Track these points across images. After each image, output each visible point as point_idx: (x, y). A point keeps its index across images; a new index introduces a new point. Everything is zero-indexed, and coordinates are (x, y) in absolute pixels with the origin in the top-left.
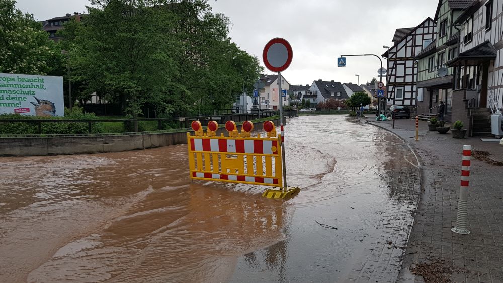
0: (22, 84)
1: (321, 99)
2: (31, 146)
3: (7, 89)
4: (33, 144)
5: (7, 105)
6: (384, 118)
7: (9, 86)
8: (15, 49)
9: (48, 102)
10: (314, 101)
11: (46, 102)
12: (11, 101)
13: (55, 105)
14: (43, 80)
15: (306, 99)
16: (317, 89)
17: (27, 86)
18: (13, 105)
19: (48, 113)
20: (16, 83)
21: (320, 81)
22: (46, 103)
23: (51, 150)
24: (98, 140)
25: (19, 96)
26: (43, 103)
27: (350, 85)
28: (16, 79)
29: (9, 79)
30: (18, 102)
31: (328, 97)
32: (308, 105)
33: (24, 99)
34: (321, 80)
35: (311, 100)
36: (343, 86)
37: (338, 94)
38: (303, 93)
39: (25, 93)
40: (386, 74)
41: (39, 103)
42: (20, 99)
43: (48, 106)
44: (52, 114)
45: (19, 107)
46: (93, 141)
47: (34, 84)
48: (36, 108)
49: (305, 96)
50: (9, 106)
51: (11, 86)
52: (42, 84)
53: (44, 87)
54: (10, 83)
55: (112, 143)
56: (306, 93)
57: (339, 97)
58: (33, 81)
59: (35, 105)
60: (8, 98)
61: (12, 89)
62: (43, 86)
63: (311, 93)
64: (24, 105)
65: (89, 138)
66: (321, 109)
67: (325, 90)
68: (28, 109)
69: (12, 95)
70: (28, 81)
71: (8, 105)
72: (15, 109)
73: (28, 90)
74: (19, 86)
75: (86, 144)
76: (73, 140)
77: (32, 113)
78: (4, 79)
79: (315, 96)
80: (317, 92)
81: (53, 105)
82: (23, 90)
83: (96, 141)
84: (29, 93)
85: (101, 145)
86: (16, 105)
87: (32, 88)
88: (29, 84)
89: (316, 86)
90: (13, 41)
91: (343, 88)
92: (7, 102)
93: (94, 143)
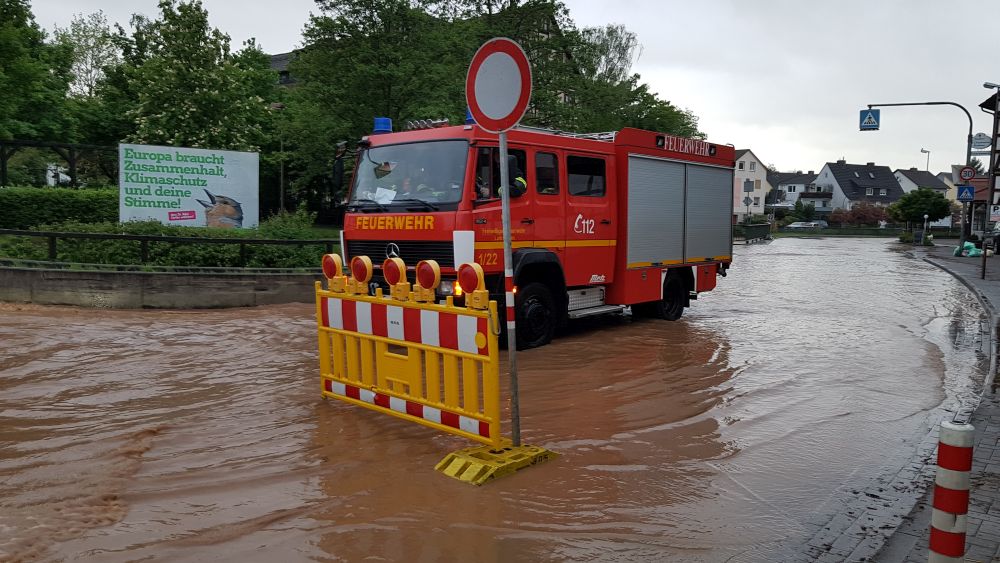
0: (184, 165)
1: (841, 201)
2: (110, 288)
3: (157, 175)
4: (115, 286)
5: (157, 204)
6: (972, 252)
7: (160, 169)
8: (204, 103)
9: (229, 201)
10: (824, 205)
11: (225, 201)
12: (164, 198)
13: (242, 206)
14: (222, 158)
15: (805, 202)
16: (832, 180)
17: (193, 169)
18: (166, 205)
19: (229, 221)
20: (174, 163)
21: (841, 163)
22: (226, 203)
23: (148, 299)
24: (244, 282)
25: (177, 188)
26: (221, 202)
27: (912, 174)
28: (174, 157)
29: (161, 157)
30: (175, 199)
31: (857, 199)
32: (806, 214)
33: (187, 194)
34: (844, 162)
35: (818, 204)
36: (896, 175)
37: (883, 193)
38: (800, 188)
39: (188, 182)
40: (989, 149)
41: (214, 202)
42: (180, 193)
43: (229, 209)
44: (235, 223)
45: (177, 210)
46: (233, 285)
47: (205, 166)
48: (207, 212)
49: (802, 195)
50: (159, 206)
51: (165, 169)
52: (220, 166)
53: (223, 173)
54: (164, 163)
55: (275, 289)
56: (807, 188)
57: (883, 200)
58: (204, 160)
59: (205, 206)
60: (158, 192)
61: (166, 175)
62: (222, 170)
63: (819, 189)
64: (186, 205)
65: (227, 276)
66: (839, 226)
67: (853, 183)
68: (192, 214)
69: (165, 187)
70: (195, 159)
71: (159, 204)
72: (170, 213)
73: (195, 176)
74: (179, 170)
75: (219, 289)
76: (192, 281)
77: (199, 222)
78: (153, 157)
79: (826, 195)
80: (831, 188)
81: (237, 207)
82: (186, 177)
83: (240, 285)
84: (196, 182)
85: (251, 292)
86: (173, 204)
87: (202, 173)
88: (196, 165)
89: (830, 174)
90: (202, 87)
91: (896, 179)
92: (156, 198)
93: (235, 288)
